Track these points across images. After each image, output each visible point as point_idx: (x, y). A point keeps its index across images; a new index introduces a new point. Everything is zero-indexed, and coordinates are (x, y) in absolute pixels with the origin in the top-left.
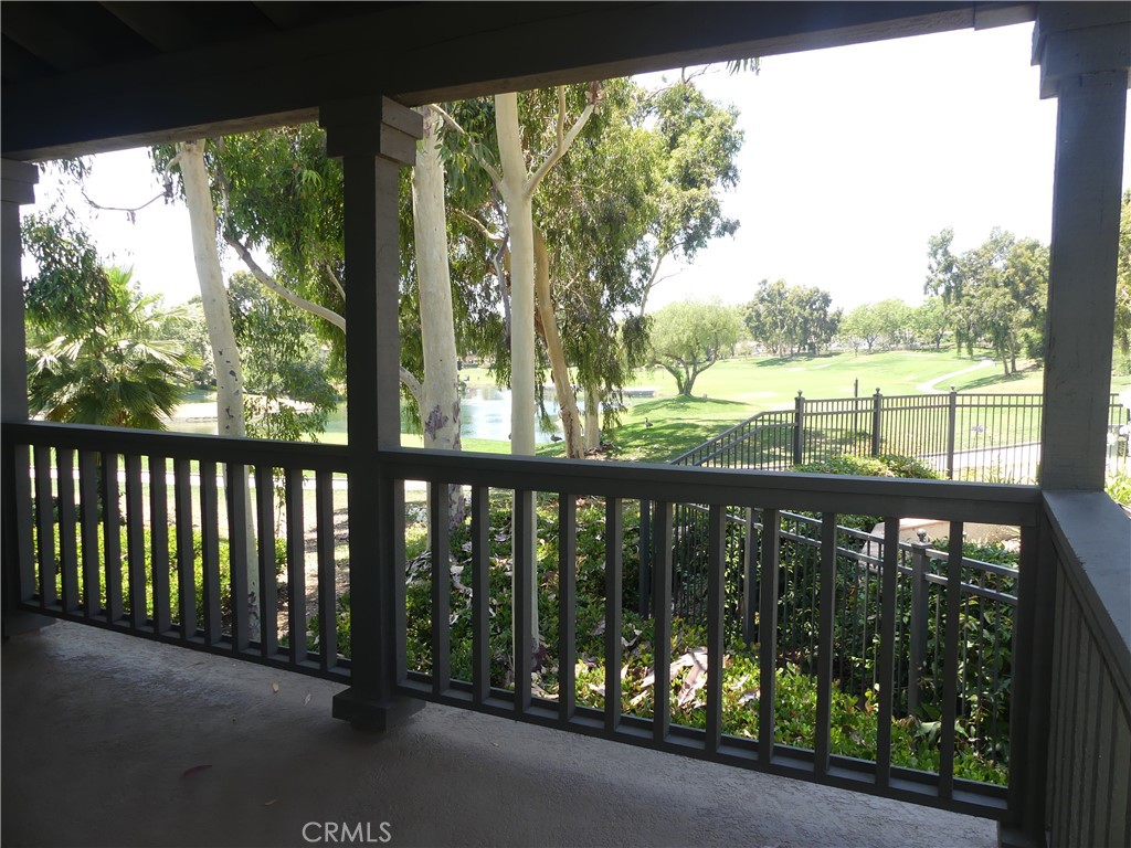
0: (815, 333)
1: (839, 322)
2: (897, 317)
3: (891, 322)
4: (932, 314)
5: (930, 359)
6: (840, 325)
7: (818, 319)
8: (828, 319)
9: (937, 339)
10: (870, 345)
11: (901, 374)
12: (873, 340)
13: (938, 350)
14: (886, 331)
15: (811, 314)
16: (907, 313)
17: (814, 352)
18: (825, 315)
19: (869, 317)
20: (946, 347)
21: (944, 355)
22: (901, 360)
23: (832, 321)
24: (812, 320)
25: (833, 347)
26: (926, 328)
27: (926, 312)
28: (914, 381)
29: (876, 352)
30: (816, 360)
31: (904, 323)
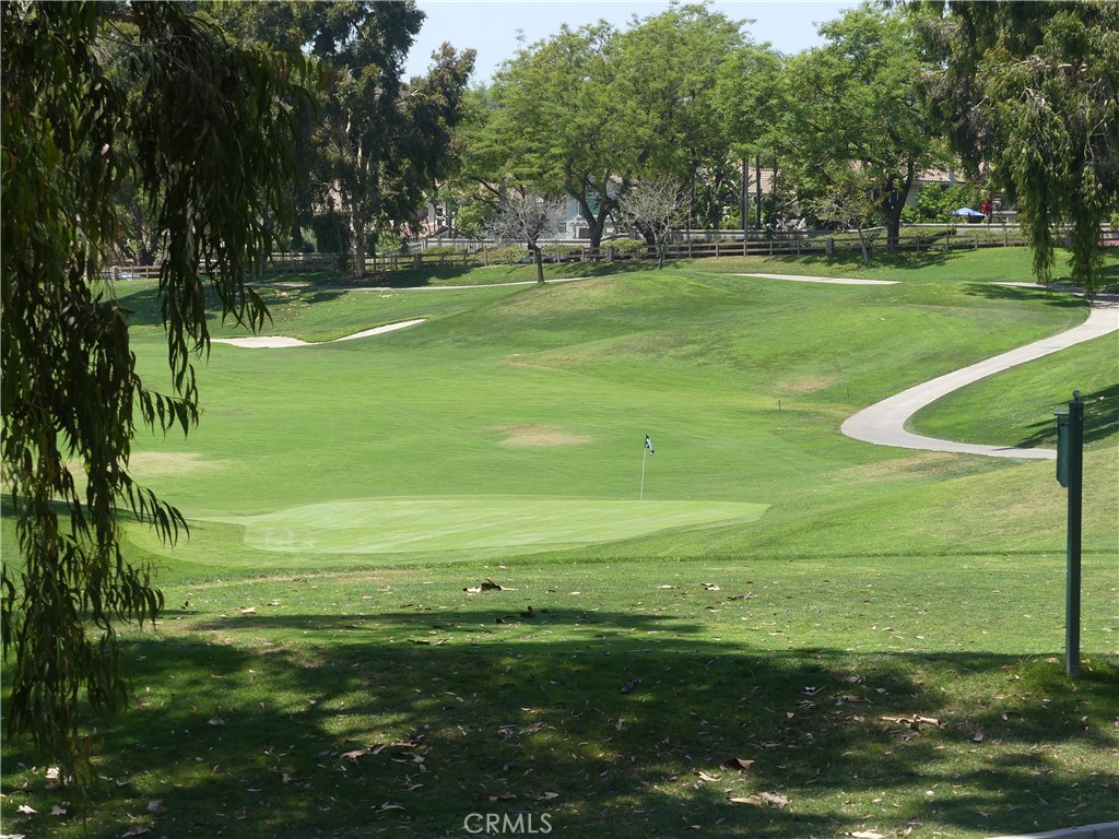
0: (346, 173)
1: (453, 117)
2: (715, 100)
3: (687, 124)
4: (866, 90)
5: (874, 297)
6: (459, 135)
7: (362, 103)
8: (402, 106)
9: (891, 203)
10: (595, 231)
11: (764, 365)
12: (609, 205)
13: (898, 255)
14: (665, 165)
15: (328, 80)
16: (756, 81)
17: (343, 264)
18: (392, 83)
19: (590, 103)
20: (923, 244)
21: (927, 278)
22: (746, 298)
23: (424, 114)
24: (335, 111)
25: (430, 238)
26: (843, 155)
27: (840, 80)
28: (821, 396)
29: (621, 263)
30: (356, 299)
31: (746, 131)
